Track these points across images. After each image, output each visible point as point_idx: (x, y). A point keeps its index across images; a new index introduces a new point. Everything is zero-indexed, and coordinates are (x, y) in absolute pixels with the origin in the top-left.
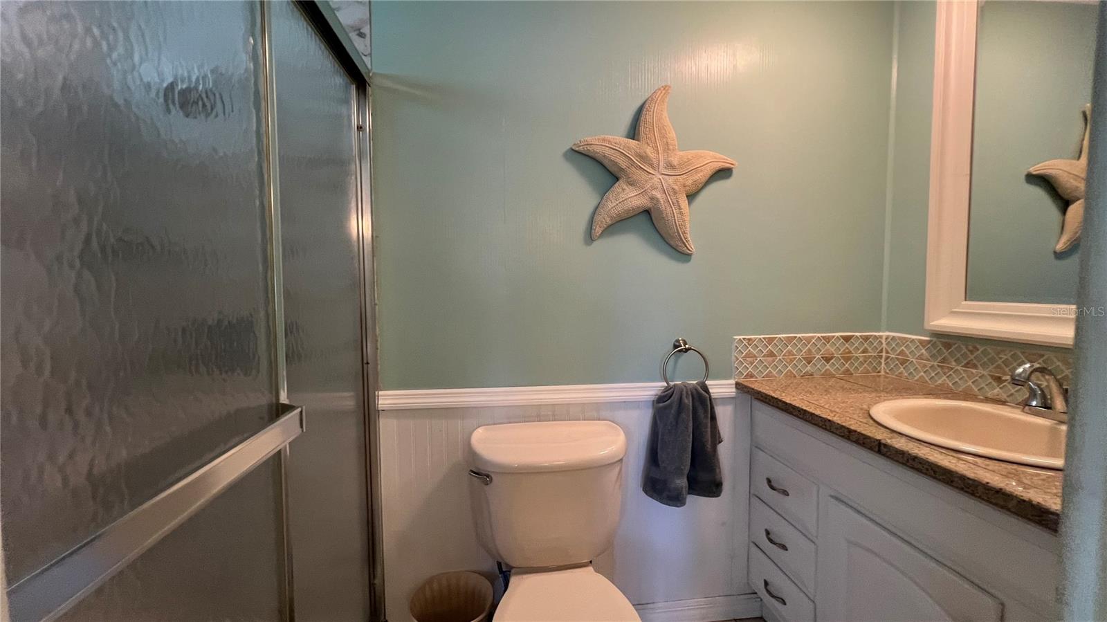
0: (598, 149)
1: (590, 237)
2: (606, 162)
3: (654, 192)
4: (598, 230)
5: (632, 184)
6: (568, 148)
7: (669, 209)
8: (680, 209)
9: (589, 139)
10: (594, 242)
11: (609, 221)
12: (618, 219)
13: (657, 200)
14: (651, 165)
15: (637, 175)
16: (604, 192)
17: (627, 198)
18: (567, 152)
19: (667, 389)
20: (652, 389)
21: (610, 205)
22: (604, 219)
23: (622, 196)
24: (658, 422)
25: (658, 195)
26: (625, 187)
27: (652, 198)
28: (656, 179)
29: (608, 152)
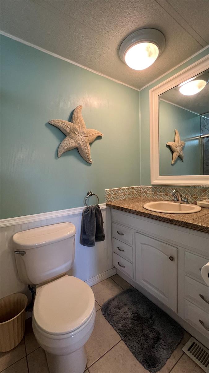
0: (58, 124)
1: (57, 156)
2: (62, 129)
3: (79, 142)
4: (60, 154)
5: (72, 138)
6: (47, 122)
7: (84, 148)
8: (88, 148)
9: (55, 120)
10: (59, 158)
11: (64, 151)
12: (67, 150)
13: (80, 145)
14: (78, 132)
15: (73, 135)
16: (61, 140)
17: (70, 143)
18: (46, 123)
19: (87, 208)
21: (64, 145)
22: (61, 150)
23: (68, 142)
24: (85, 220)
25: (80, 142)
26: (69, 139)
27: (79, 144)
28: (80, 137)
29: (63, 126)
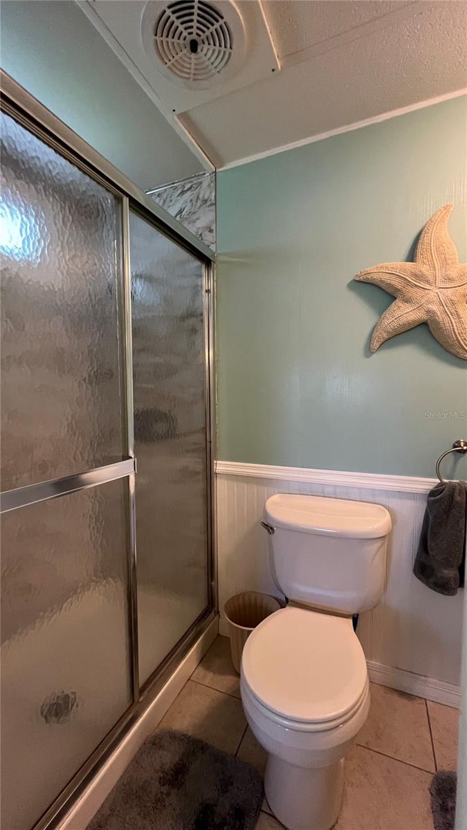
0: (375, 276)
1: (369, 351)
2: (382, 285)
3: (430, 306)
4: (376, 344)
5: (407, 301)
6: (351, 280)
7: (447, 320)
8: (459, 318)
9: (368, 269)
10: (374, 355)
11: (385, 335)
12: (395, 333)
13: (434, 313)
14: (428, 282)
15: (412, 292)
16: (382, 310)
17: (403, 313)
18: (352, 282)
19: (442, 484)
20: (427, 484)
21: (386, 322)
22: (382, 335)
23: (398, 313)
25: (434, 307)
26: (400, 304)
27: (428, 312)
28: (433, 293)
29: (386, 278)
